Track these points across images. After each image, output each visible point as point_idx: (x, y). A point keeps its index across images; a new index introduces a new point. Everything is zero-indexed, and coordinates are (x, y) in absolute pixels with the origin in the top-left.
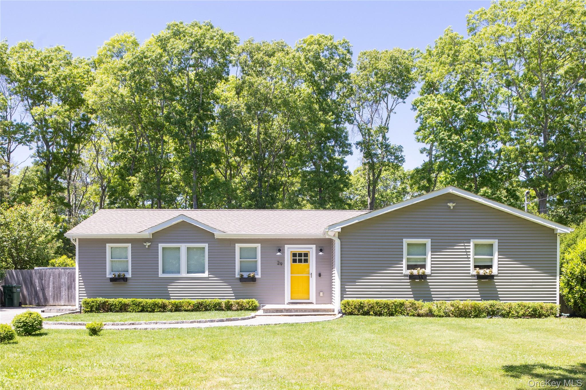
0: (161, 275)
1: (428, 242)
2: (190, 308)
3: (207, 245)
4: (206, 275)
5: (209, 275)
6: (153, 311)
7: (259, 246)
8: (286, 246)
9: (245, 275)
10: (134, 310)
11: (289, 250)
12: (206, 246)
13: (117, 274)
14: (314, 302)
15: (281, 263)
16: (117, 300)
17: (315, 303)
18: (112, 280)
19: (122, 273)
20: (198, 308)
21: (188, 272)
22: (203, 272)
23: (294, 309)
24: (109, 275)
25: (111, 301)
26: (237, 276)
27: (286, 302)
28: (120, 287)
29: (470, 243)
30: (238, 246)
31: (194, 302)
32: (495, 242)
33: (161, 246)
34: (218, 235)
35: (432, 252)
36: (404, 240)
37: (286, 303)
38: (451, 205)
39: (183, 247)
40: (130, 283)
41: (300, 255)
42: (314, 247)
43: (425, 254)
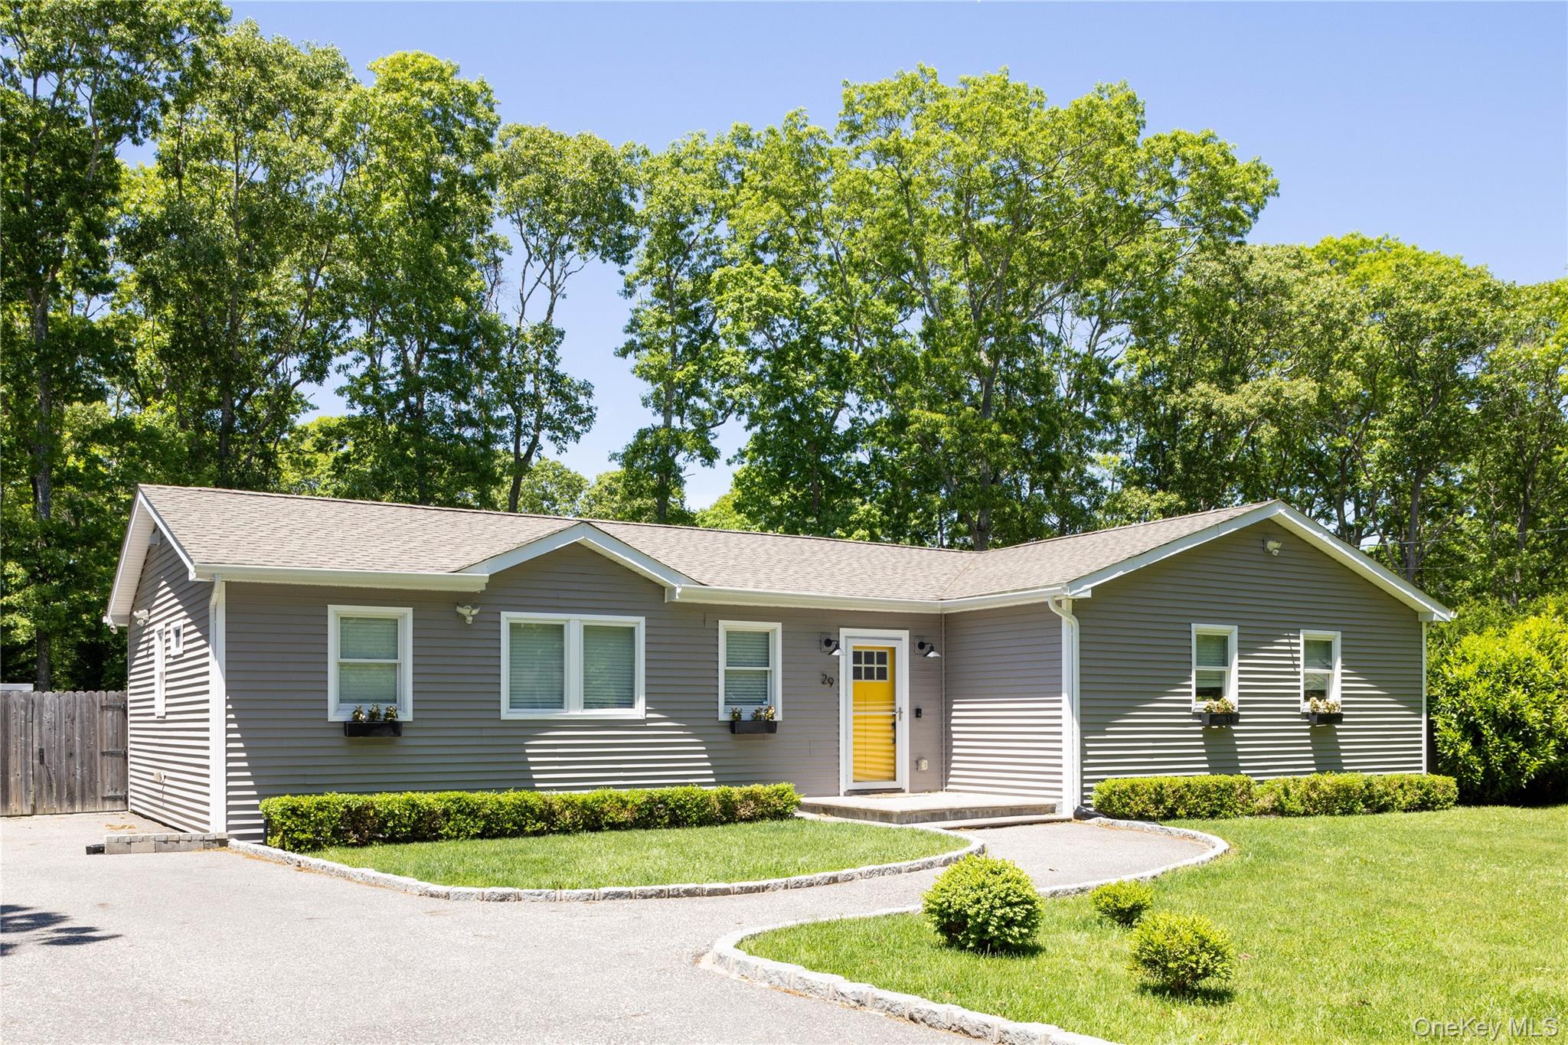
0: (507, 713)
1: (1232, 632)
2: (625, 816)
3: (642, 620)
4: (639, 711)
5: (647, 711)
6: (519, 832)
7: (776, 628)
8: (844, 632)
9: (747, 712)
10: (460, 834)
11: (850, 640)
12: (639, 623)
13: (366, 708)
14: (906, 786)
15: (830, 681)
16: (404, 797)
17: (907, 790)
18: (354, 729)
19: (383, 708)
20: (647, 818)
21: (588, 705)
22: (630, 704)
23: (970, 809)
24: (337, 713)
25: (382, 800)
26: (724, 716)
27: (843, 790)
28: (373, 754)
29: (1298, 638)
30: (722, 627)
31: (637, 796)
32: (1335, 637)
33: (507, 618)
35: (1240, 657)
37: (842, 793)
38: (1272, 545)
39: (574, 624)
40: (407, 739)
41: (869, 656)
42: (905, 635)
43: (1225, 662)
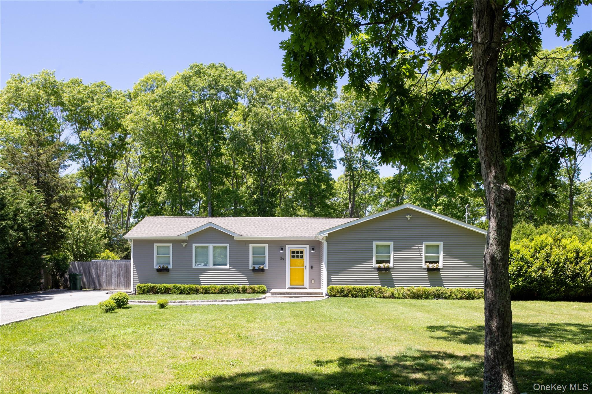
0: (194, 267)
1: (391, 244)
2: (216, 291)
4: (227, 267)
5: (230, 267)
6: (189, 293)
7: (266, 245)
8: (287, 246)
9: (257, 267)
10: (174, 293)
11: (289, 249)
12: (228, 245)
13: (162, 266)
14: (308, 287)
15: (283, 259)
16: (163, 285)
18: (158, 270)
19: (165, 265)
20: (222, 291)
21: (214, 265)
22: (226, 265)
23: (293, 292)
24: (156, 267)
25: (158, 286)
26: (251, 268)
27: (287, 287)
28: (164, 275)
29: (422, 244)
30: (251, 246)
31: (219, 287)
32: (441, 244)
33: (194, 245)
34: (236, 237)
35: (394, 251)
36: (374, 242)
38: (408, 217)
39: (211, 246)
40: (171, 273)
41: (297, 252)
42: (308, 246)
43: (389, 253)
